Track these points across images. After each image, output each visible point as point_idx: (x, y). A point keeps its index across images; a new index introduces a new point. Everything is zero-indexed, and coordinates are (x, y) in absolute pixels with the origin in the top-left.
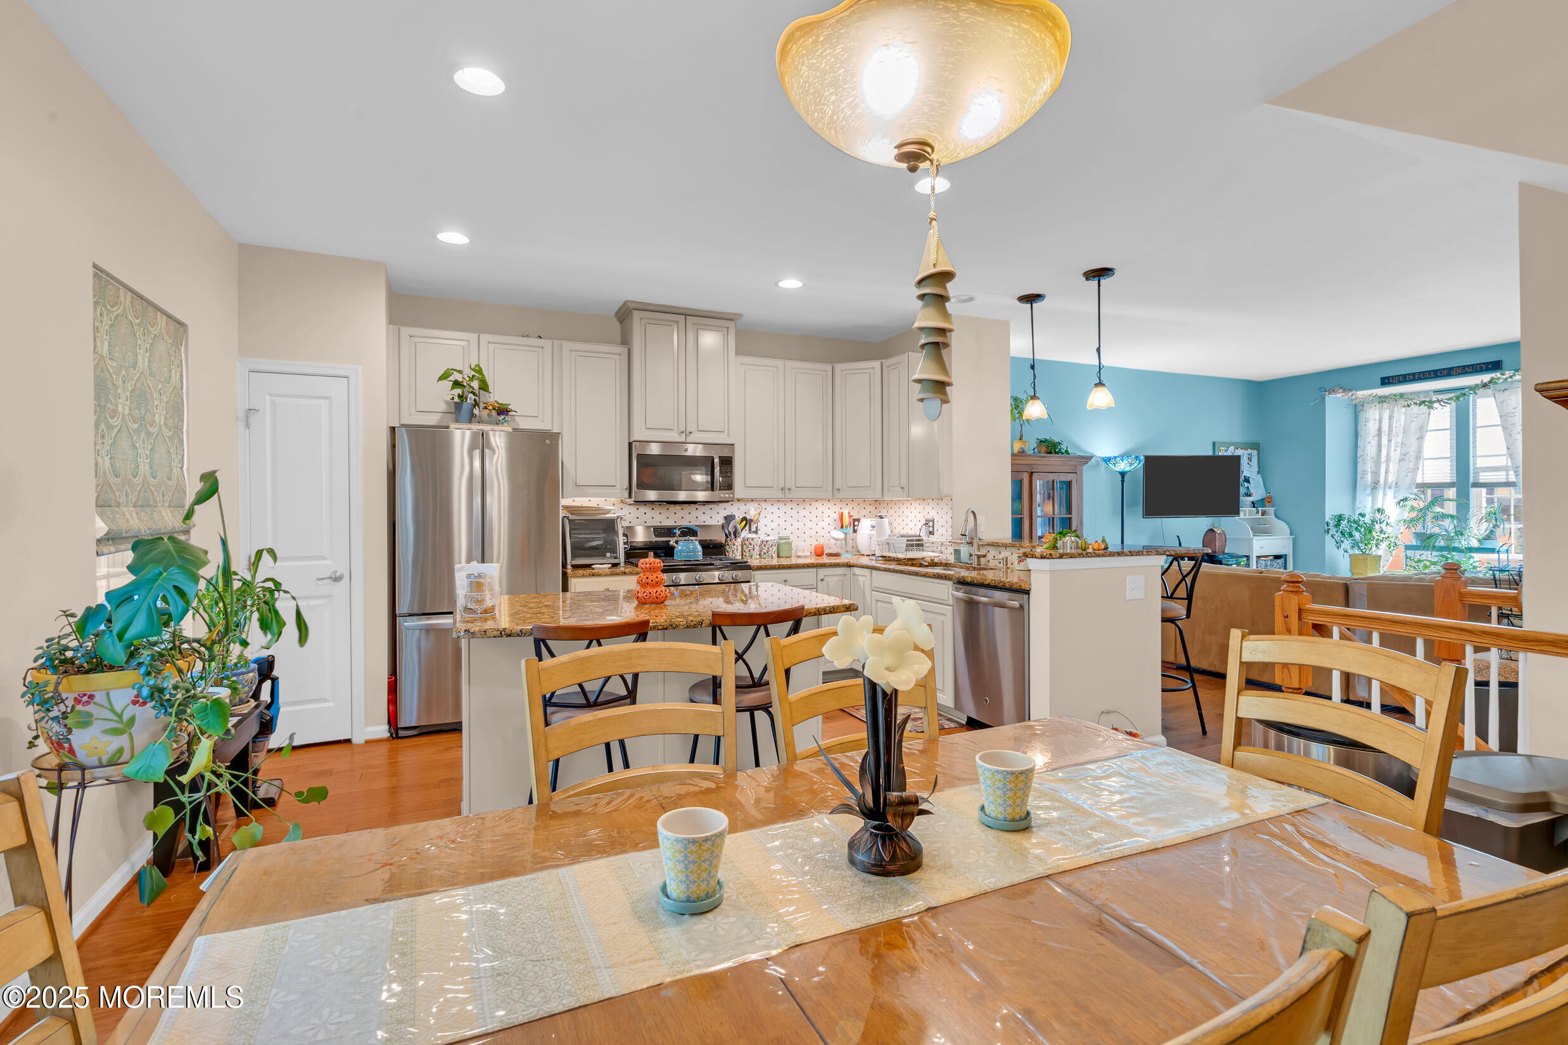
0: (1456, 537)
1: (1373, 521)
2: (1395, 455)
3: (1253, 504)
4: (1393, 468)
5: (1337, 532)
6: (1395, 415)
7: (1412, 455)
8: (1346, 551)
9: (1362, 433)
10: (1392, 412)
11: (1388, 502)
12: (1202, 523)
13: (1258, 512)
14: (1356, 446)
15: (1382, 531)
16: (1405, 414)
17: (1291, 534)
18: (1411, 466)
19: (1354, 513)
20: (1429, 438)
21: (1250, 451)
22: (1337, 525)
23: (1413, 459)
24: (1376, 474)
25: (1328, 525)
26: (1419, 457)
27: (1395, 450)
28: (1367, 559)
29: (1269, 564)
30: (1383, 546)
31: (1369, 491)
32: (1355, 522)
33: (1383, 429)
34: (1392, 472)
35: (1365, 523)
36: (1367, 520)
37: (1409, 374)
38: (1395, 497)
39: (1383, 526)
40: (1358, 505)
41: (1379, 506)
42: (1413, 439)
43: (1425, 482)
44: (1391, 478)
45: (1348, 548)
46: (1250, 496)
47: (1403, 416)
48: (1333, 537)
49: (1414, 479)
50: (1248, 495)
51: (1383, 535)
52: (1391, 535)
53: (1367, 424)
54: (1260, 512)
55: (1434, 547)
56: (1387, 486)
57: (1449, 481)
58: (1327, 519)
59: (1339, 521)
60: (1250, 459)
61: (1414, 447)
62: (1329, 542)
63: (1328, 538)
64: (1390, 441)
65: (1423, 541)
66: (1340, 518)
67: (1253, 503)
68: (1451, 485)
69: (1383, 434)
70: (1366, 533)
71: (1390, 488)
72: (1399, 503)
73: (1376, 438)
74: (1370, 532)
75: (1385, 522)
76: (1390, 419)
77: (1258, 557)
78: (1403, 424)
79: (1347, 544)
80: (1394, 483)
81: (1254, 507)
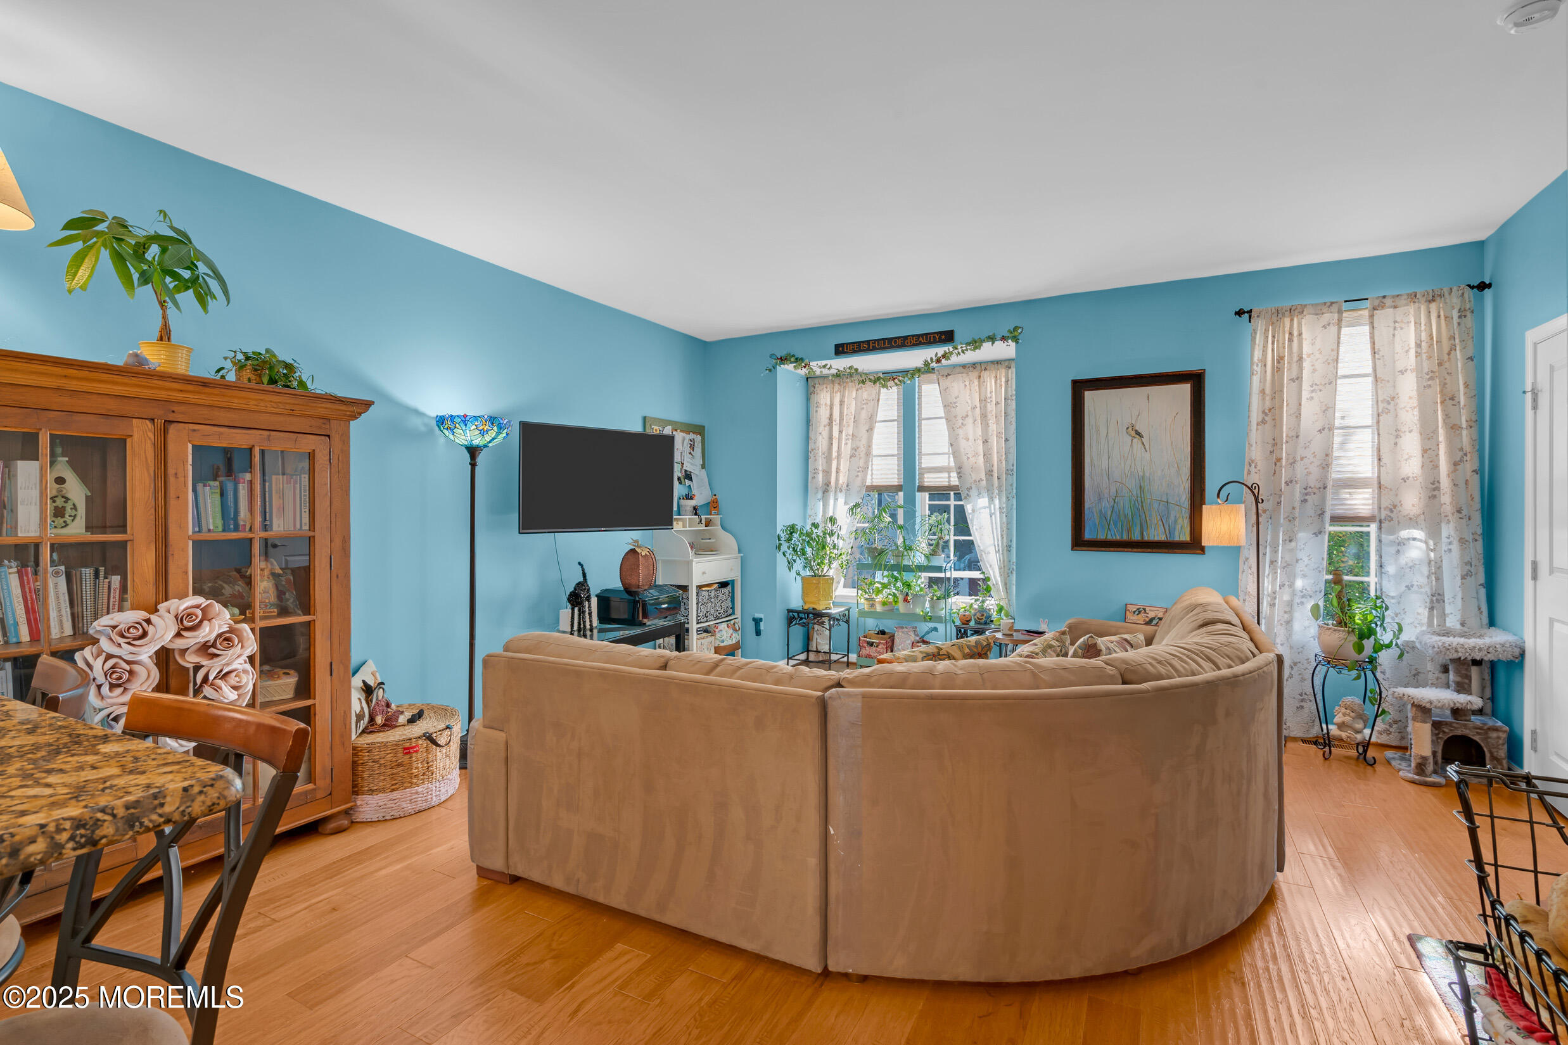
0: (905, 553)
1: (825, 534)
2: (846, 450)
3: (695, 510)
4: (844, 466)
5: (789, 548)
6: (846, 400)
7: (862, 450)
8: (798, 574)
9: (813, 421)
10: (843, 396)
11: (839, 507)
12: (620, 540)
13: (700, 522)
14: (807, 438)
15: (835, 546)
16: (855, 399)
17: (740, 551)
18: (861, 463)
19: (805, 522)
20: (879, 428)
21: (692, 436)
22: (789, 540)
23: (863, 455)
24: (827, 473)
25: (779, 540)
26: (868, 454)
27: (846, 444)
28: (819, 583)
29: (713, 595)
30: (835, 565)
31: (820, 495)
32: (808, 535)
33: (834, 418)
34: (842, 473)
35: (818, 536)
36: (820, 532)
37: (863, 342)
38: (846, 503)
39: (835, 538)
40: (809, 512)
41: (830, 514)
42: (863, 429)
43: (874, 484)
44: (843, 479)
45: (800, 568)
46: (691, 498)
47: (854, 402)
48: (785, 555)
49: (864, 480)
50: (689, 497)
51: (835, 551)
52: (843, 551)
53: (818, 409)
54: (703, 521)
55: (886, 566)
56: (838, 489)
57: (896, 484)
58: (778, 532)
59: (791, 533)
60: (692, 447)
61: (864, 441)
62: (781, 563)
63: (779, 555)
64: (841, 432)
65: (874, 558)
66: (792, 530)
67: (695, 508)
68: (899, 488)
69: (834, 423)
70: (818, 549)
71: (841, 491)
72: (852, 509)
73: (827, 428)
74: (824, 548)
75: (837, 534)
76: (841, 405)
77: (700, 587)
78: (853, 413)
79: (798, 565)
80: (845, 485)
81: (696, 514)
